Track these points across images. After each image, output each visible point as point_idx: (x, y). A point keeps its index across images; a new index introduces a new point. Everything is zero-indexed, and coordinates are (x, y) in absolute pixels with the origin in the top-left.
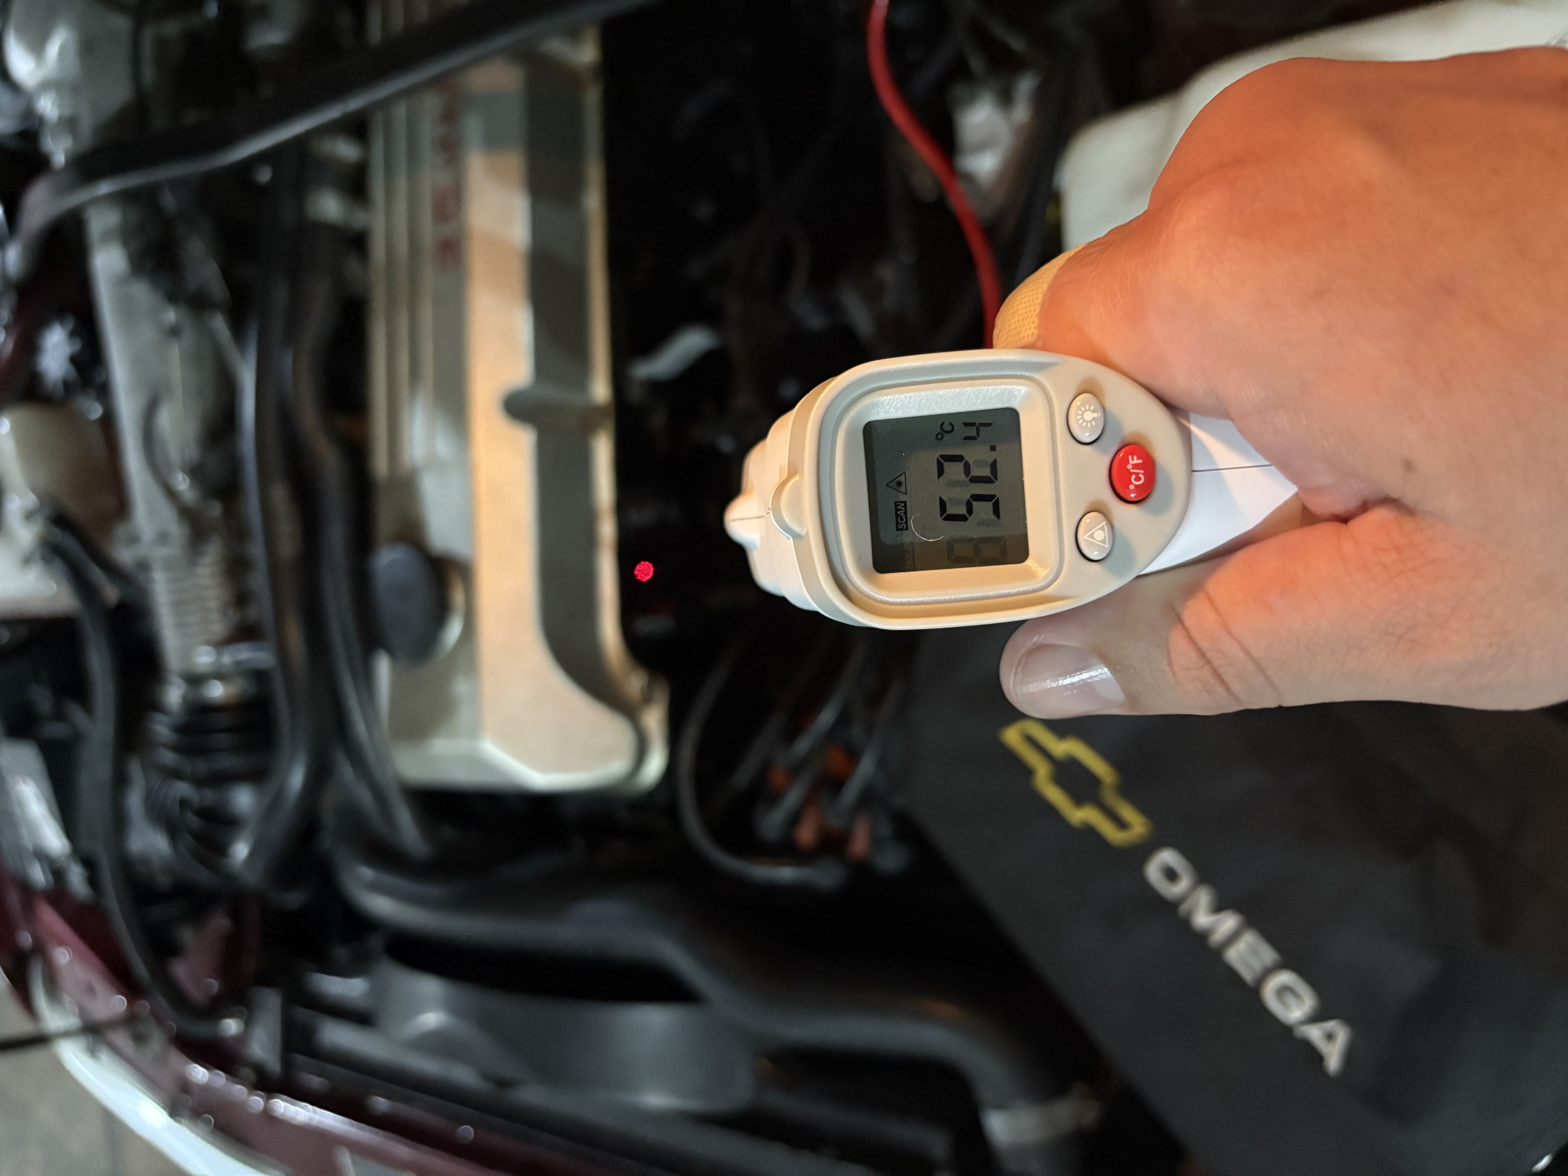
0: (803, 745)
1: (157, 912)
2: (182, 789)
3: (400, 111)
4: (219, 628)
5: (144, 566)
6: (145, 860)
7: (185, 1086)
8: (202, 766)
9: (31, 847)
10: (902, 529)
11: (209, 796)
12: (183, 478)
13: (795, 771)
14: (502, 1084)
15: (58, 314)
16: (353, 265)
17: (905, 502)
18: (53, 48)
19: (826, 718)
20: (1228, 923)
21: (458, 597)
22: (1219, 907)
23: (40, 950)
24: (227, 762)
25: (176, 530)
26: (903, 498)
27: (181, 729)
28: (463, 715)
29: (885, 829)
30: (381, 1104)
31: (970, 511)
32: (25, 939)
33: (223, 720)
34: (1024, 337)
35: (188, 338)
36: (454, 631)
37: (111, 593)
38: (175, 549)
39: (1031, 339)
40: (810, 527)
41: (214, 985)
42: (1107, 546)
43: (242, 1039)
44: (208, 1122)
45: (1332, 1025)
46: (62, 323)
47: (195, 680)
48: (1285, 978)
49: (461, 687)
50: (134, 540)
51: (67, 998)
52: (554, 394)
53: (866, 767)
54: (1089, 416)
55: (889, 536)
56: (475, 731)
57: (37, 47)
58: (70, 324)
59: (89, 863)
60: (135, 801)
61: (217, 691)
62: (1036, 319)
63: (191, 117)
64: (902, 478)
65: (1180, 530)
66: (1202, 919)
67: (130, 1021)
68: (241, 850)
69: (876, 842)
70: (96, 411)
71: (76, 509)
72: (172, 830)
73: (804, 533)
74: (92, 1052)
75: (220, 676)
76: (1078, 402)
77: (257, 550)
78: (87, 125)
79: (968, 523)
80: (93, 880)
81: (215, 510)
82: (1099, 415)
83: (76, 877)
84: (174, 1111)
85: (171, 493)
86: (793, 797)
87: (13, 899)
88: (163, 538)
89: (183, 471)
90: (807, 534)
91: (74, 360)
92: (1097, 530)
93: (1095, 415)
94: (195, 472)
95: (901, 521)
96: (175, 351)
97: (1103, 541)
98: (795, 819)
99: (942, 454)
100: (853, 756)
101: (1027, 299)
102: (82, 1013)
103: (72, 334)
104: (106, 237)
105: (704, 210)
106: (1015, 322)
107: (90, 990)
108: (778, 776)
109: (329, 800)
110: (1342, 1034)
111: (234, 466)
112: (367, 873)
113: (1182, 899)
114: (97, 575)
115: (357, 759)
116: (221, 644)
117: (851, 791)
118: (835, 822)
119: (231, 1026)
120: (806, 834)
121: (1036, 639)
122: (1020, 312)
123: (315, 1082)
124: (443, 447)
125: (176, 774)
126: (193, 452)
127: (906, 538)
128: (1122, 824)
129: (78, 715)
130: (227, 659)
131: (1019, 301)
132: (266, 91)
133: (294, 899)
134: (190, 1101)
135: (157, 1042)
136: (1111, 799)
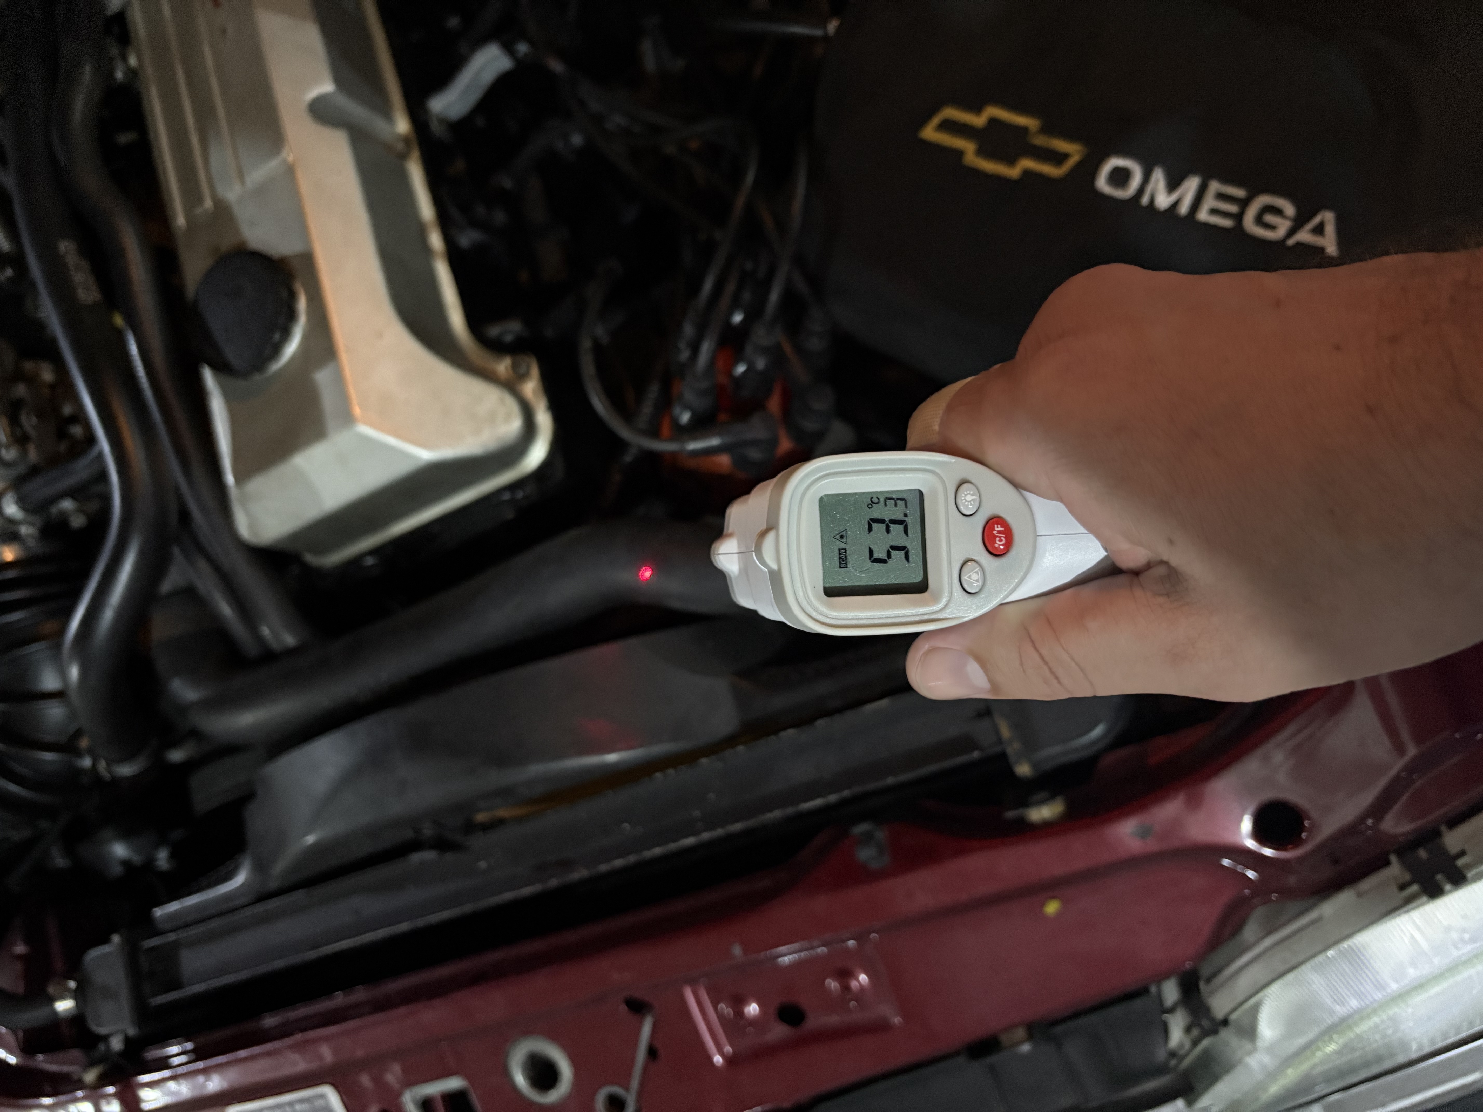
10: (843, 567)
17: (845, 549)
26: (843, 546)
31: (889, 556)
42: (980, 584)
54: (969, 498)
64: (844, 533)
65: (1028, 576)
76: (963, 488)
79: (887, 564)
82: (977, 497)
92: (973, 573)
93: (974, 497)
95: (842, 563)
97: (978, 581)
99: (871, 517)
121: (931, 643)
136: (1040, 141)
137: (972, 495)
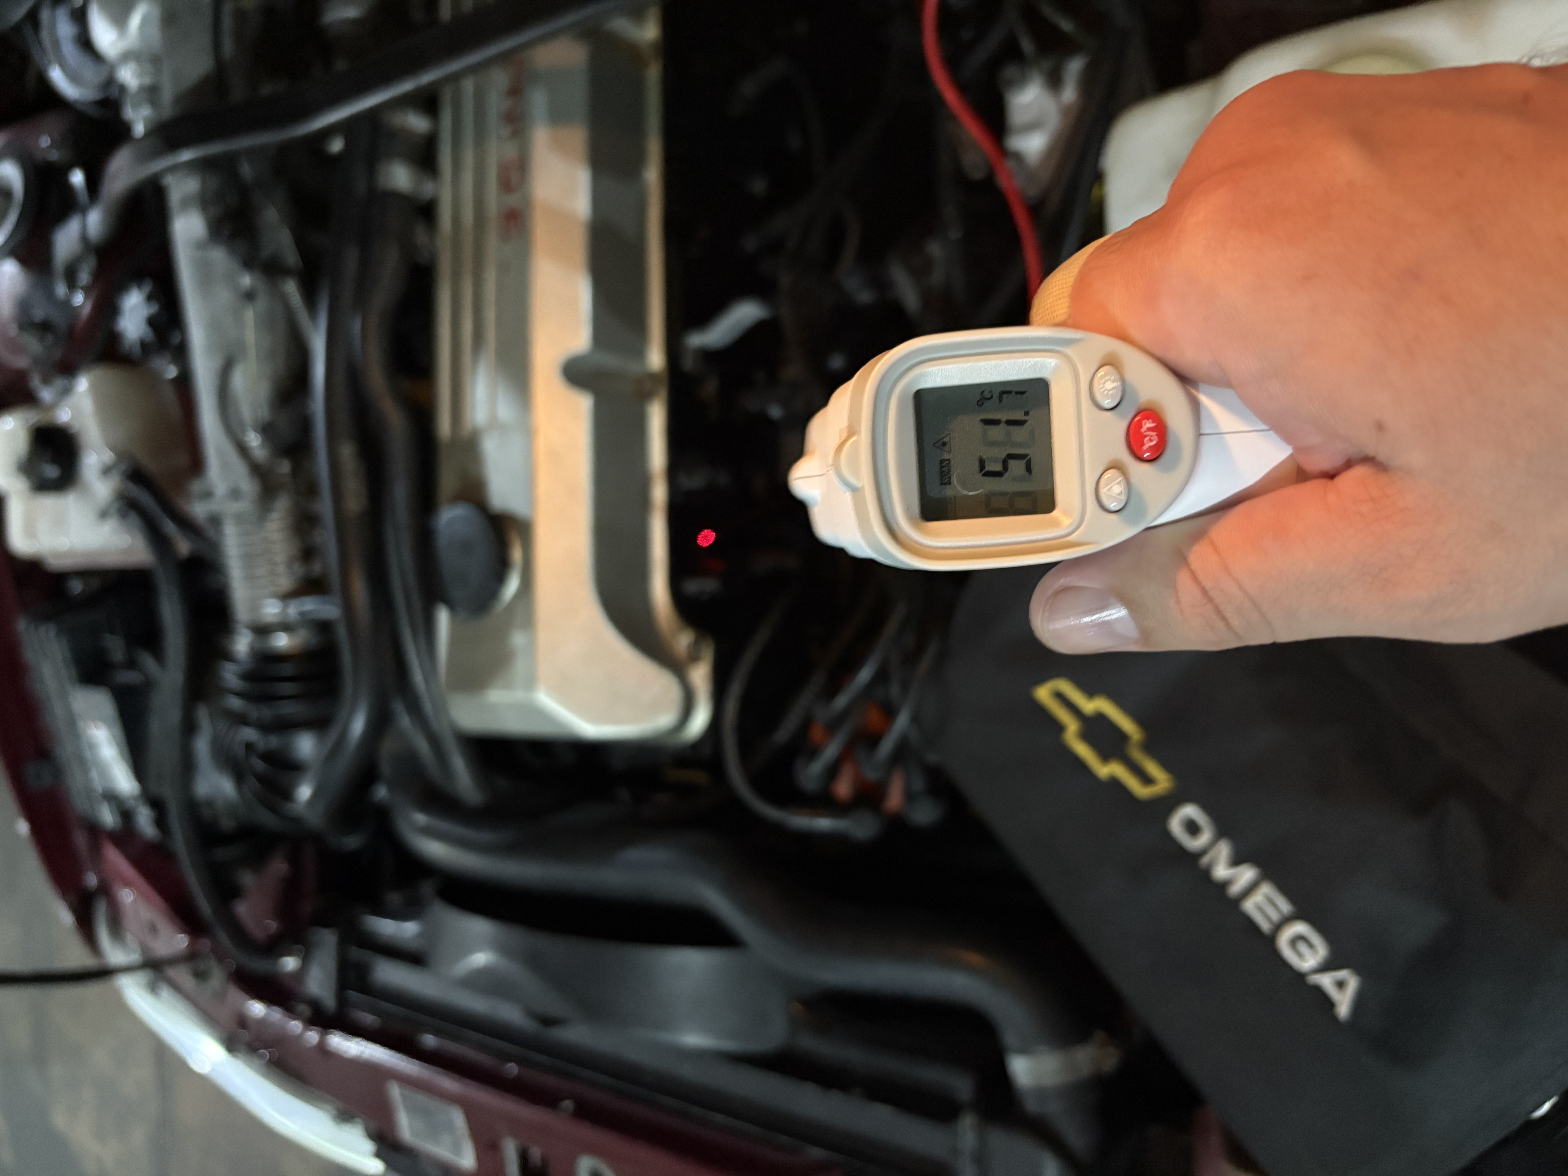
0: (841, 701)
1: (222, 854)
2: (249, 734)
3: (468, 85)
4: (285, 583)
5: (215, 520)
6: (209, 803)
7: (243, 1021)
8: (266, 712)
9: (100, 790)
10: (946, 484)
11: (273, 741)
12: (255, 436)
13: (833, 727)
14: (548, 1021)
15: (136, 277)
16: (421, 235)
17: (949, 460)
18: (135, 20)
19: (865, 675)
20: (1246, 874)
21: (517, 554)
22: (1237, 861)
23: (105, 890)
24: (289, 709)
25: (248, 485)
26: (946, 456)
27: (248, 676)
28: (519, 666)
29: (919, 783)
30: (429, 1040)
31: (1005, 467)
32: (92, 880)
33: (287, 669)
34: (1057, 316)
35: (262, 302)
36: (512, 585)
37: (184, 547)
38: (245, 505)
39: (1061, 318)
40: (865, 481)
41: (273, 925)
42: (1123, 498)
43: (300, 975)
44: (261, 1057)
45: (1343, 974)
46: (139, 287)
47: (262, 630)
48: (1300, 928)
49: (518, 639)
50: (208, 495)
51: (129, 937)
52: (610, 361)
53: (902, 722)
54: (1110, 385)
55: (934, 491)
56: (530, 683)
57: (119, 19)
58: (148, 287)
59: (157, 804)
60: (202, 746)
61: (282, 641)
62: (1067, 299)
63: (267, 89)
64: (946, 440)
65: (1188, 487)
66: (1221, 872)
67: (191, 957)
68: (305, 792)
69: (910, 796)
70: (172, 372)
71: (151, 465)
72: (239, 773)
73: (859, 485)
74: (153, 988)
75: (286, 627)
76: (1101, 373)
77: (325, 506)
78: (167, 95)
79: (1004, 478)
80: (161, 820)
81: (285, 467)
82: (1119, 383)
83: (144, 819)
84: (231, 1044)
85: (243, 450)
86: (831, 751)
87: (81, 840)
88: (235, 494)
89: (256, 431)
90: (863, 487)
91: (152, 322)
92: (1115, 484)
93: (1115, 384)
94: (266, 430)
95: (945, 478)
96: (250, 315)
97: (1120, 494)
98: (832, 772)
99: (983, 418)
100: (889, 712)
101: (1061, 282)
102: (145, 949)
103: (150, 298)
104: (185, 204)
105: (759, 186)
106: (1050, 303)
107: (153, 929)
108: (817, 733)
109: (388, 748)
110: (1353, 983)
111: (305, 425)
112: (421, 818)
113: (1203, 852)
114: (170, 528)
115: (415, 708)
116: (287, 597)
117: (887, 746)
118: (871, 775)
119: (290, 963)
120: (843, 788)
121: (1062, 581)
122: (1054, 294)
123: (368, 1019)
124: (505, 411)
125: (241, 720)
126: (264, 413)
127: (949, 492)
128: (1147, 780)
129: (148, 662)
130: (293, 610)
131: (1054, 285)
132: (341, 65)
133: (352, 842)
134: (245, 1035)
135: (217, 978)
136: (1137, 755)
137: (1114, 381)
